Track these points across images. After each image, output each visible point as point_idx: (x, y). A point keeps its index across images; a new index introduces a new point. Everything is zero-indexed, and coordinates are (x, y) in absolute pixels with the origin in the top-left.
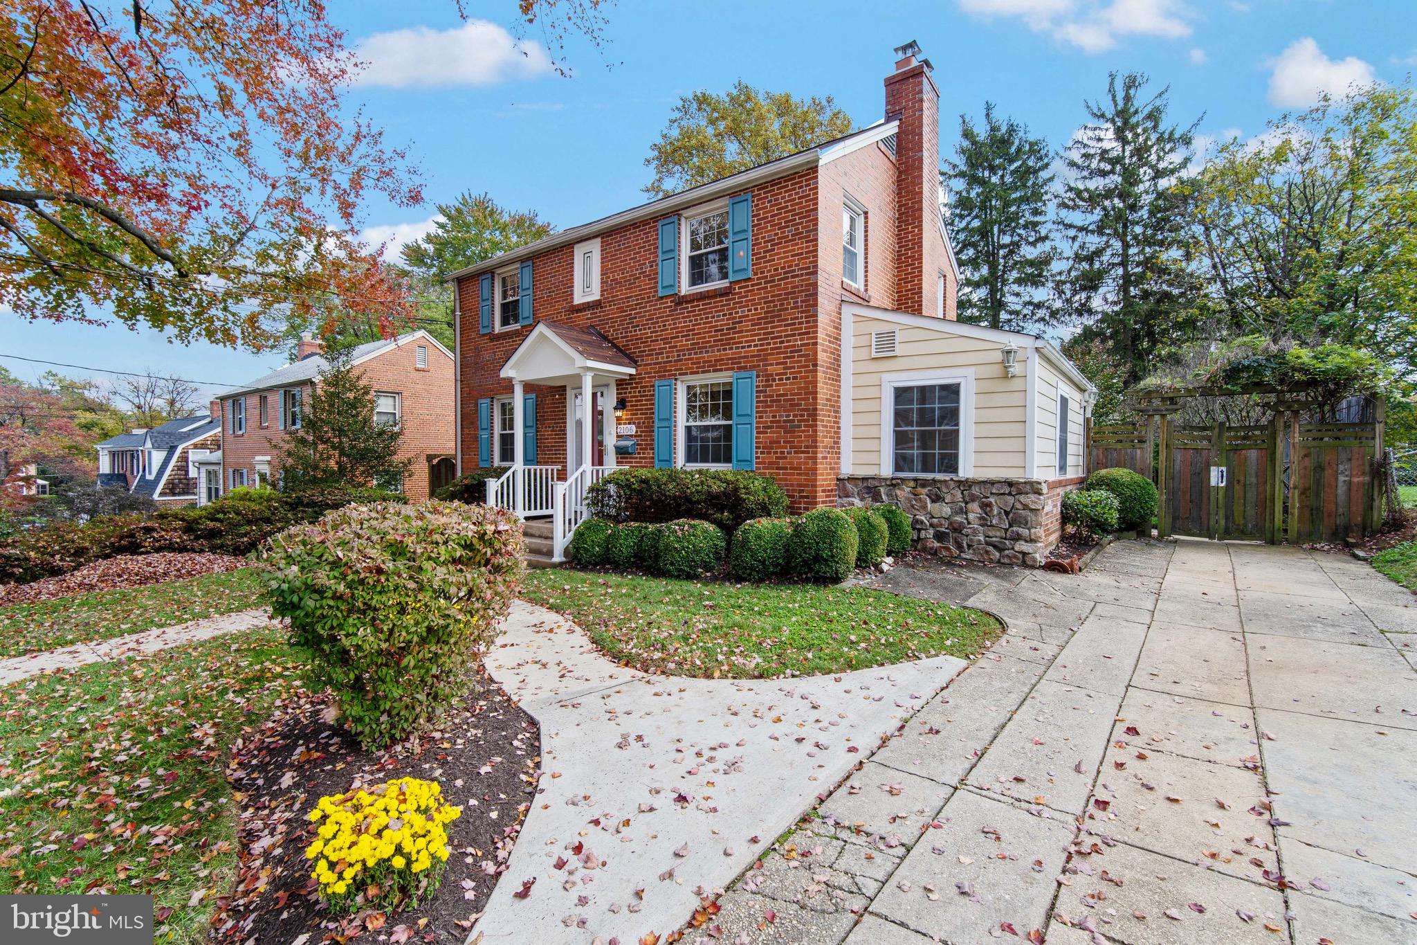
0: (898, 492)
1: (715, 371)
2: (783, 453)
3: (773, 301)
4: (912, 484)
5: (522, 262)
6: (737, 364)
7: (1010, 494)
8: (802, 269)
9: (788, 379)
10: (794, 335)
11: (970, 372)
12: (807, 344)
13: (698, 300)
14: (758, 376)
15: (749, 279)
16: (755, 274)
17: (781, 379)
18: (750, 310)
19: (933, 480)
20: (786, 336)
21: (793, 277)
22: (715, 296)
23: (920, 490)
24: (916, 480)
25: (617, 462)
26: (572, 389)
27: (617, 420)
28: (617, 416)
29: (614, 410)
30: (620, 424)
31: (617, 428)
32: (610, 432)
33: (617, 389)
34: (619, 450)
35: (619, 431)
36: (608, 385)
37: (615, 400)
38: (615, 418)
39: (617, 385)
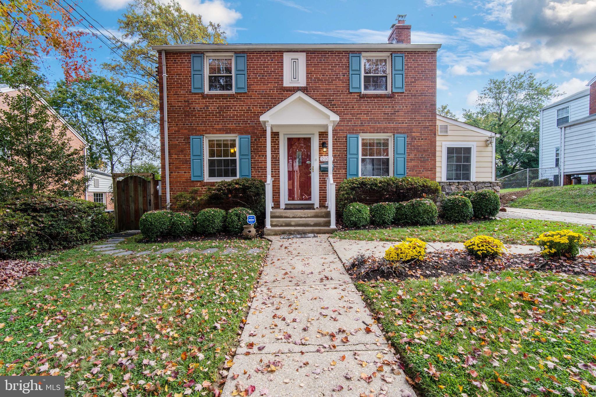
0: (452, 187)
1: (383, 132)
2: (420, 171)
3: (416, 105)
4: (457, 184)
5: (235, 53)
6: (395, 131)
7: (490, 186)
8: (429, 93)
9: (423, 139)
10: (425, 121)
11: (475, 144)
12: (432, 125)
13: (374, 98)
14: (408, 137)
15: (403, 93)
16: (406, 91)
17: (418, 139)
18: (403, 107)
19: (465, 182)
20: (422, 121)
21: (425, 96)
22: (384, 97)
23: (460, 186)
24: (459, 183)
25: (320, 176)
26: (284, 134)
27: (320, 153)
28: (320, 151)
29: (318, 148)
30: (321, 156)
31: (320, 158)
32: (316, 160)
33: (319, 137)
34: (322, 169)
35: (321, 159)
36: (313, 134)
37: (318, 143)
38: (318, 152)
39: (319, 135)
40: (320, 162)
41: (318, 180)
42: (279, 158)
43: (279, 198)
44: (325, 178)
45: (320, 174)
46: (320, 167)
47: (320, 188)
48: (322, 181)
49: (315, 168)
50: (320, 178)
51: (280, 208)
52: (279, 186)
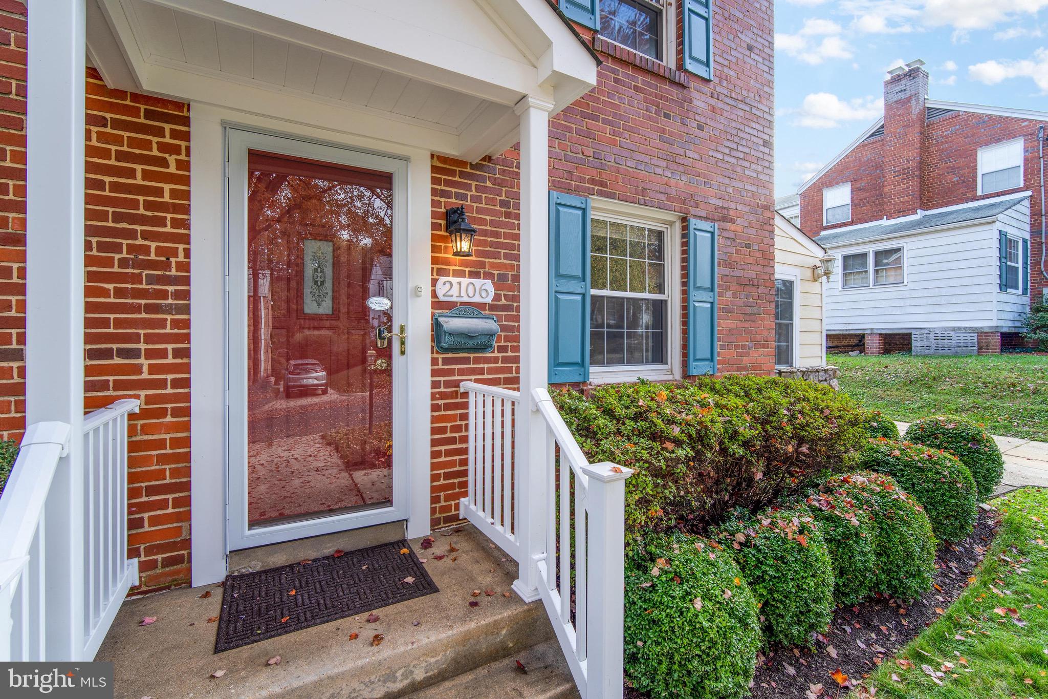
1: (659, 205)
2: (744, 347)
6: (689, 208)
11: (798, 273)
14: (718, 232)
15: (708, 81)
16: (715, 78)
22: (664, 80)
25: (434, 373)
26: (227, 127)
27: (435, 261)
28: (434, 249)
29: (428, 232)
30: (441, 272)
31: (434, 282)
32: (417, 291)
33: (434, 181)
34: (447, 341)
35: (441, 290)
36: (406, 159)
37: (428, 209)
38: (428, 254)
39: (434, 169)
40: (437, 304)
41: (428, 391)
42: (185, 267)
43: (187, 517)
44: (457, 384)
45: (434, 361)
46: (436, 326)
47: (434, 431)
48: (443, 396)
49: (410, 333)
50: (435, 385)
51: (186, 582)
52: (186, 442)
